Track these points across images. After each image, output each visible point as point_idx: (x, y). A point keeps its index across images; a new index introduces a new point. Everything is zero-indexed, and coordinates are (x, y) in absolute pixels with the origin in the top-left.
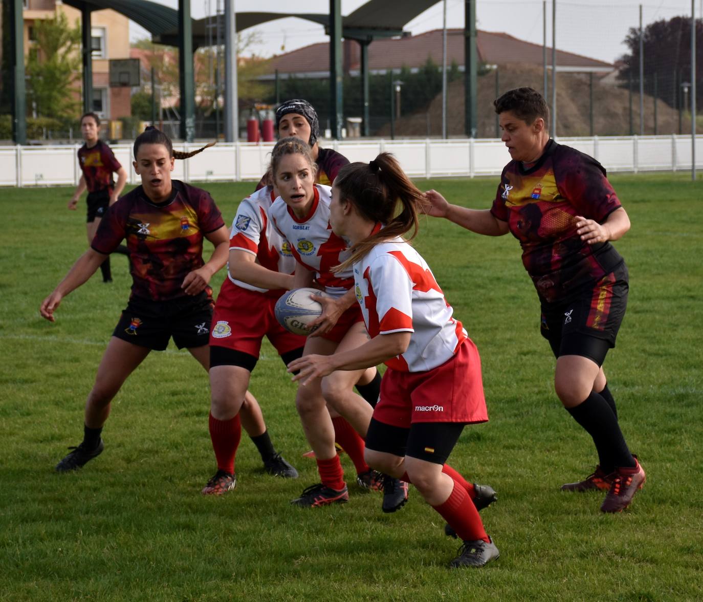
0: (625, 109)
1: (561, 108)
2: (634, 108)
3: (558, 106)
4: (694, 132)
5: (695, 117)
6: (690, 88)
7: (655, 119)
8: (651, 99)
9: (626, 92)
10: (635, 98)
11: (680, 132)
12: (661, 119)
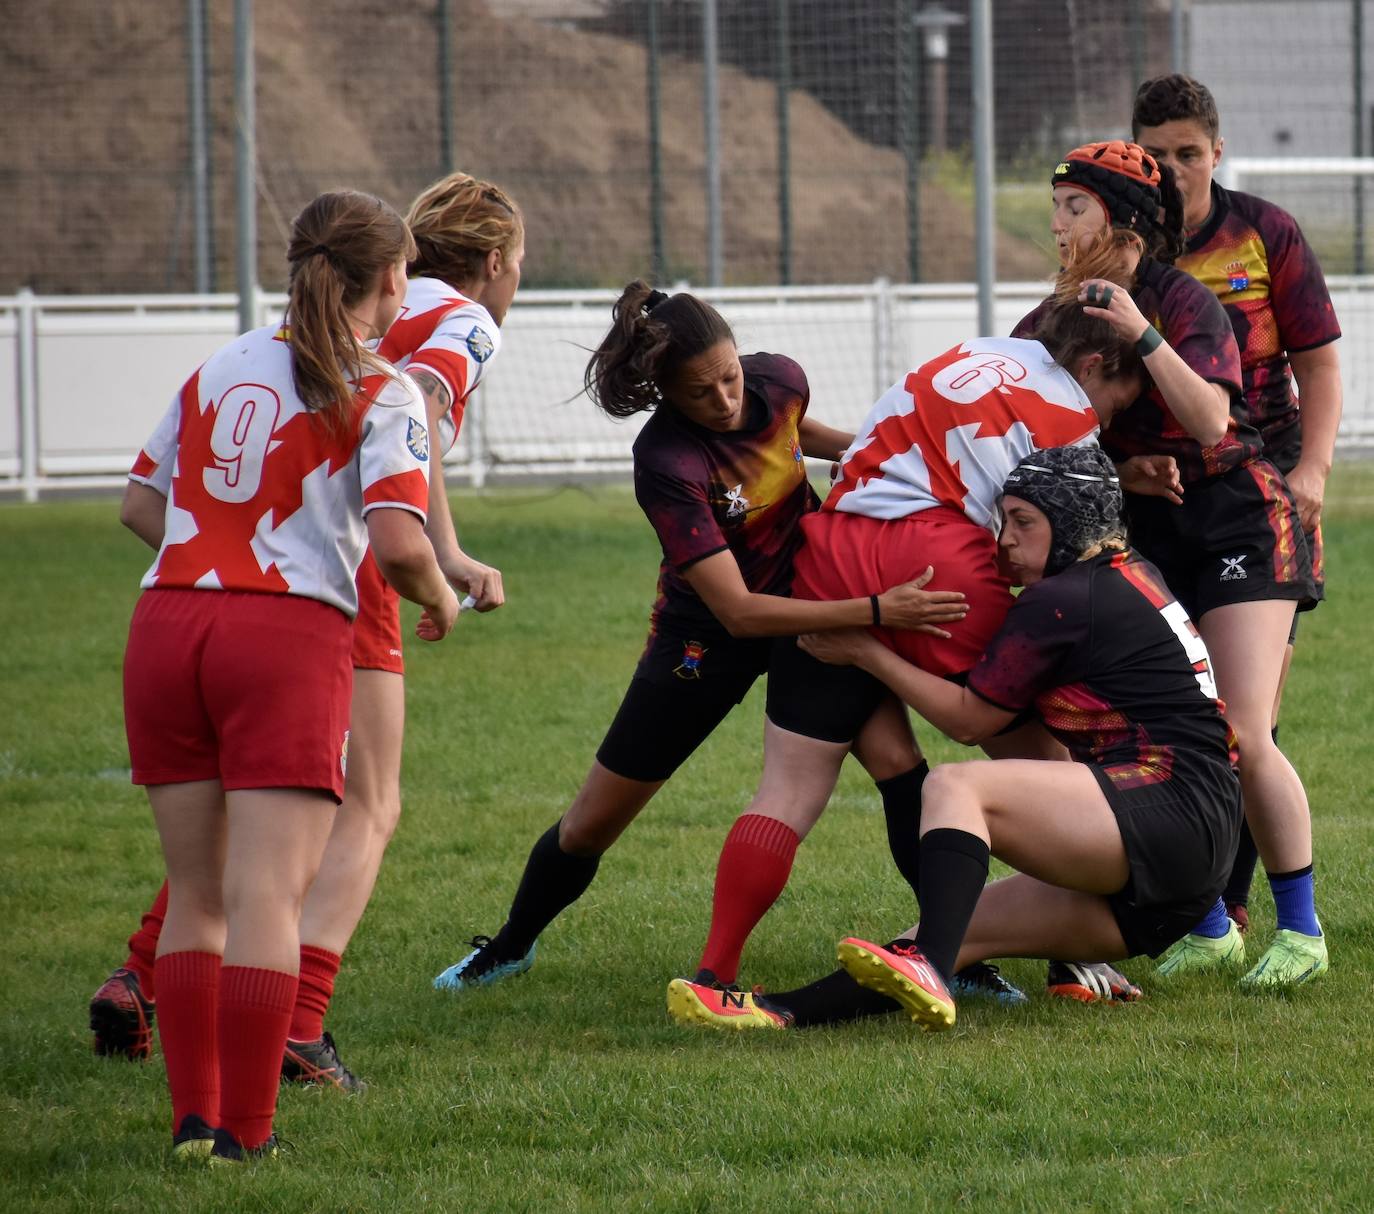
0: (623, 142)
1: (280, 130)
2: (672, 139)
3: (265, 123)
4: (990, 266)
5: (991, 189)
6: (961, 40)
7: (783, 199)
8: (760, 92)
9: (631, 55)
10: (676, 86)
11: (914, 270)
12: (811, 202)
